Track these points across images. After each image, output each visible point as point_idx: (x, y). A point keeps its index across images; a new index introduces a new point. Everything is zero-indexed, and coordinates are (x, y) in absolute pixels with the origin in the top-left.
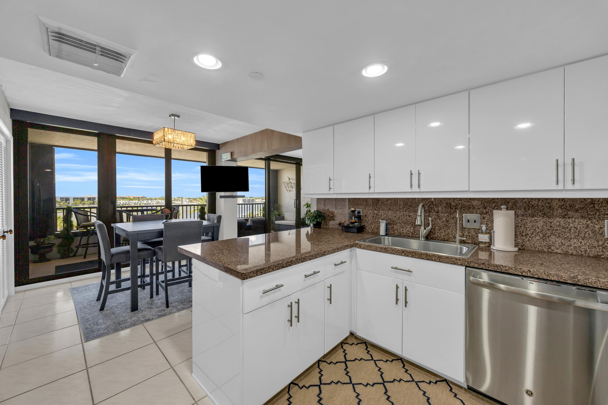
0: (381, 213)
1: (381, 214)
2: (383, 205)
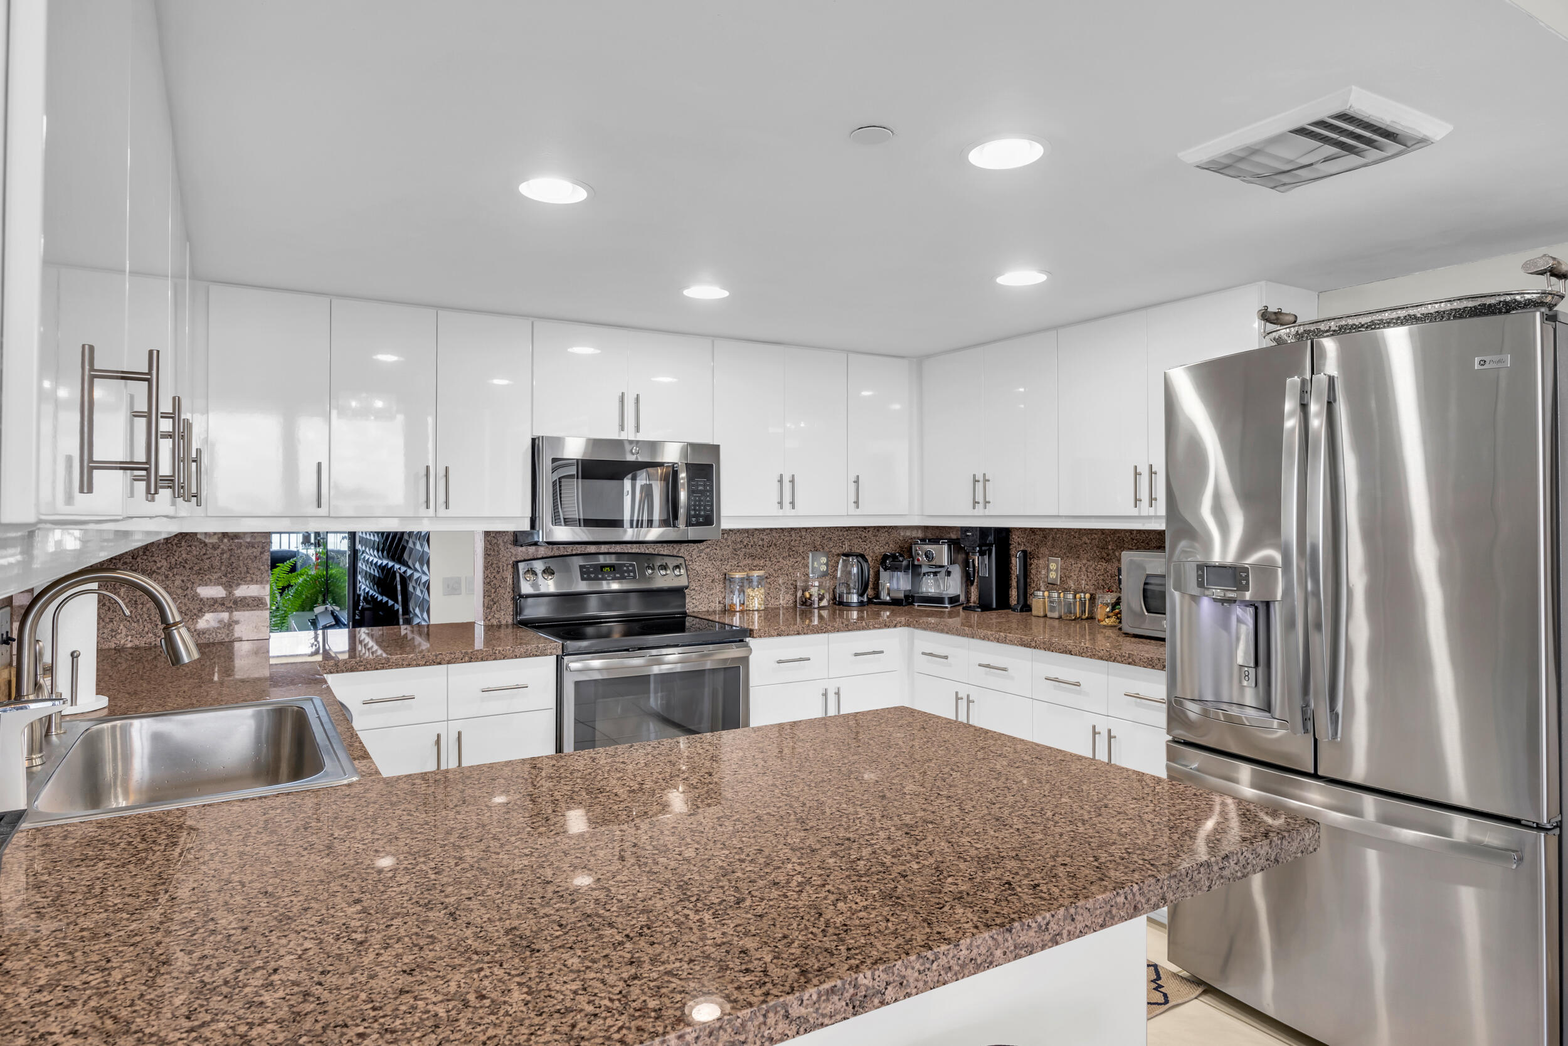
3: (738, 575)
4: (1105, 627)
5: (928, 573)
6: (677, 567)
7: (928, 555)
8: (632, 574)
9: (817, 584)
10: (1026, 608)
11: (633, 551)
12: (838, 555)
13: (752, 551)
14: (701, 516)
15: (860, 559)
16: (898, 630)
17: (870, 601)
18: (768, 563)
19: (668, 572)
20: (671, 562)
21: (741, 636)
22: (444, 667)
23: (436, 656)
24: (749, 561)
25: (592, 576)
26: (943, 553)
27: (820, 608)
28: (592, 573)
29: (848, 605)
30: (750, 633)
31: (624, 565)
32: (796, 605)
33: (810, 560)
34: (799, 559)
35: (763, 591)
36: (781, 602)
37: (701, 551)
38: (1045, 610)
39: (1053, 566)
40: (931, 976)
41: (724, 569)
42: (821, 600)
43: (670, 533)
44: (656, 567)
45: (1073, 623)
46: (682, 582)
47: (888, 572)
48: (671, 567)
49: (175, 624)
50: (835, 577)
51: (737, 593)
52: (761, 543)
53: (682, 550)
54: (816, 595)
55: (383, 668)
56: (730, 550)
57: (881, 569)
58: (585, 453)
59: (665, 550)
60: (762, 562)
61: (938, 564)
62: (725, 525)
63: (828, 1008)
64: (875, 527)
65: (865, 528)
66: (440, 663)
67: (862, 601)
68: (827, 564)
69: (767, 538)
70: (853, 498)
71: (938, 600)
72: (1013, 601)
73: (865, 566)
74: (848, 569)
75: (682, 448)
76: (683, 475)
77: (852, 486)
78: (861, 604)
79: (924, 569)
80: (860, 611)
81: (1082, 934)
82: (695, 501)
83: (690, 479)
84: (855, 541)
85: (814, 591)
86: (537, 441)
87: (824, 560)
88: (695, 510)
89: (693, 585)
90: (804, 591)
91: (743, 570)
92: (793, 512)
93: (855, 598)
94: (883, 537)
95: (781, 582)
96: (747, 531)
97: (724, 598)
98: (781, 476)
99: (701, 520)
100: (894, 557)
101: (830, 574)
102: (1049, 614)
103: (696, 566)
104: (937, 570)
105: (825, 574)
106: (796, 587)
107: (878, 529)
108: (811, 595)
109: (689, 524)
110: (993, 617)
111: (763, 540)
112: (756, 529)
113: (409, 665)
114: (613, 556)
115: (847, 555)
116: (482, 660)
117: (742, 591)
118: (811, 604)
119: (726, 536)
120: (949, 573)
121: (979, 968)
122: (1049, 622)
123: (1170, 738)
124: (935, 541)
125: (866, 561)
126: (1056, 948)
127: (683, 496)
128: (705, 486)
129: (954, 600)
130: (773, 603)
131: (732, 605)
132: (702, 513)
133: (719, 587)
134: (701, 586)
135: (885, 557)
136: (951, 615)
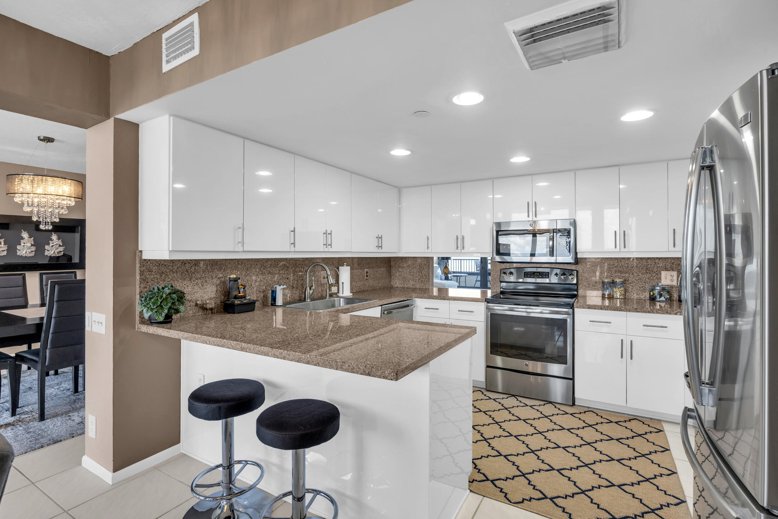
0: (261, 278)
1: (261, 280)
2: (263, 267)
3: (606, 281)
6: (571, 275)
13: (621, 269)
24: (618, 274)
28: (529, 275)
33: (664, 276)
34: (653, 275)
51: (607, 289)
52: (626, 265)
56: (606, 268)
60: (627, 275)
70: (672, 243)
77: (671, 236)
103: (586, 275)
134: (589, 284)
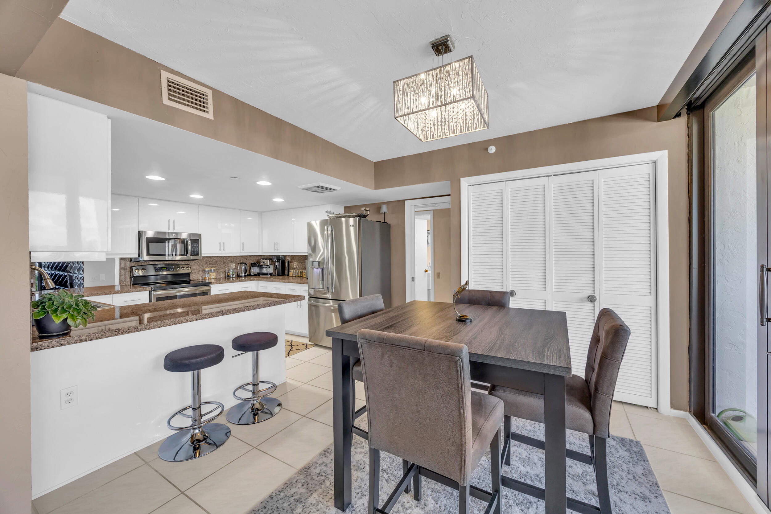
3: (207, 269)
4: (304, 277)
5: (264, 267)
6: (187, 267)
7: (264, 263)
8: (172, 269)
9: (232, 271)
10: (288, 275)
11: (173, 263)
12: (239, 263)
13: (212, 263)
14: (196, 253)
15: (245, 264)
16: (254, 281)
17: (248, 275)
18: (217, 266)
19: (185, 269)
20: (186, 266)
21: (208, 284)
22: (111, 295)
23: (109, 292)
24: (211, 265)
25: (159, 270)
26: (268, 262)
27: (233, 277)
28: (159, 269)
29: (241, 276)
30: (211, 283)
31: (170, 267)
32: (226, 277)
33: (230, 265)
34: (226, 265)
35: (215, 273)
36: (221, 276)
37: (195, 263)
38: (292, 275)
39: (295, 264)
40: (234, 312)
41: (203, 267)
42: (233, 275)
43: (185, 258)
44: (181, 268)
45: (298, 277)
46: (189, 271)
47: (253, 268)
48: (185, 267)
49: (48, 279)
50: (237, 269)
51: (207, 274)
52: (214, 260)
53: (189, 263)
54: (232, 274)
55: (90, 296)
56: (205, 262)
57: (251, 267)
58: (154, 236)
59: (184, 263)
60: (215, 266)
61: (267, 265)
62: (203, 255)
63: (218, 314)
64: (249, 256)
65: (247, 256)
66: (110, 294)
67: (245, 275)
68: (235, 266)
69: (216, 259)
70: (242, 248)
71: (267, 274)
72: (286, 273)
73: (246, 266)
74: (241, 267)
75: (188, 235)
76: (189, 242)
77: (242, 245)
78: (245, 276)
79: (263, 266)
80: (245, 278)
81: (260, 308)
82: (193, 249)
83: (192, 243)
84: (244, 259)
85: (231, 273)
86: (140, 232)
87: (234, 265)
88: (193, 251)
89: (193, 272)
90: (228, 273)
91: (209, 268)
92: (224, 252)
93: (243, 275)
94: (252, 258)
95: (221, 271)
96: (210, 257)
97: (203, 276)
98: (220, 242)
99: (195, 254)
100: (255, 263)
101: (236, 268)
102: (293, 276)
103: (194, 267)
104: (267, 266)
105: (235, 269)
106: (225, 272)
107: (251, 256)
108: (230, 274)
109: (191, 255)
110: (281, 277)
111: (215, 259)
112: (213, 257)
113: (99, 295)
114: (164, 265)
115: (241, 263)
116: (125, 293)
117: (208, 273)
118: (230, 276)
119: (203, 259)
120: (269, 267)
121: (242, 311)
122: (293, 277)
123: (309, 297)
124: (266, 259)
125: (246, 265)
126: (255, 310)
127: (189, 248)
128: (196, 245)
129: (271, 274)
130: (218, 277)
131: (205, 278)
132: (196, 252)
133: (201, 273)
134: (195, 272)
135: (252, 264)
136: (270, 278)
